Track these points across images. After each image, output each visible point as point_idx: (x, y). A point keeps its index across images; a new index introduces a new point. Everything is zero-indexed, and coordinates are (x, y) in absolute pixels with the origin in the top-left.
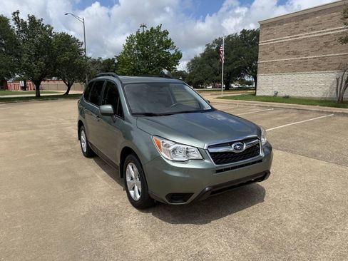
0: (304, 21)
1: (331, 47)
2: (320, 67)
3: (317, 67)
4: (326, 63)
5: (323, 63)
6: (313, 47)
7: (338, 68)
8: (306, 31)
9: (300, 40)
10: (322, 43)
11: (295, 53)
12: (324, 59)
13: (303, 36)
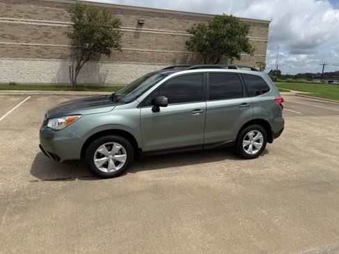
0: (17, 5)
1: (51, 38)
2: (44, 55)
3: (41, 54)
4: (49, 52)
5: (46, 52)
6: (32, 34)
7: (61, 58)
8: (21, 17)
9: (17, 25)
10: (41, 32)
11: (13, 38)
12: (46, 48)
13: (18, 21)
